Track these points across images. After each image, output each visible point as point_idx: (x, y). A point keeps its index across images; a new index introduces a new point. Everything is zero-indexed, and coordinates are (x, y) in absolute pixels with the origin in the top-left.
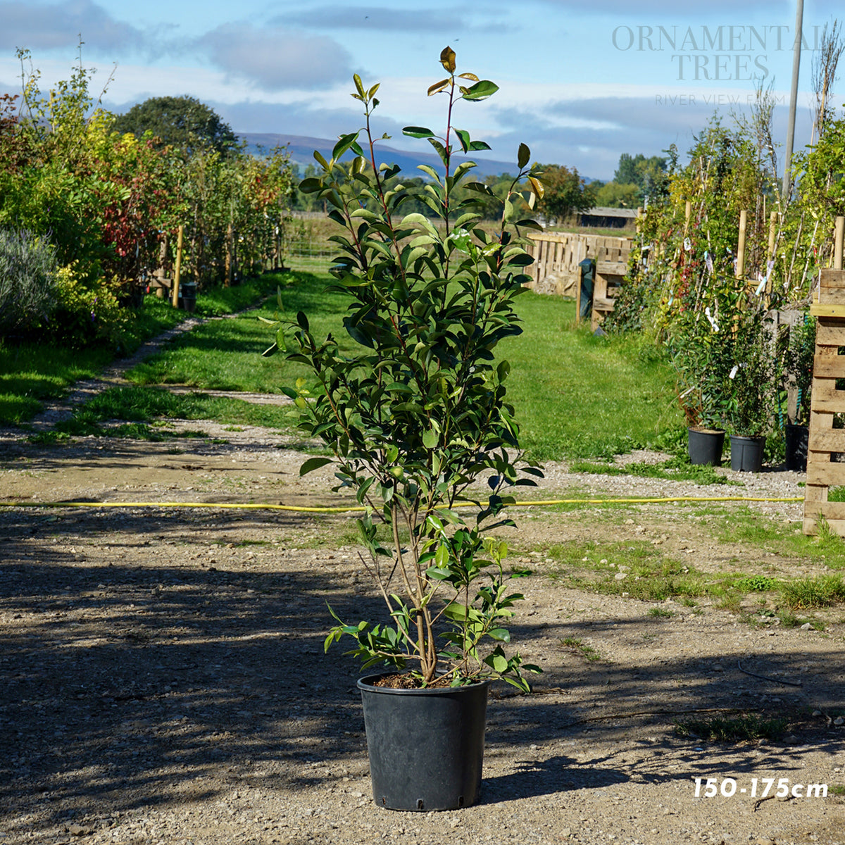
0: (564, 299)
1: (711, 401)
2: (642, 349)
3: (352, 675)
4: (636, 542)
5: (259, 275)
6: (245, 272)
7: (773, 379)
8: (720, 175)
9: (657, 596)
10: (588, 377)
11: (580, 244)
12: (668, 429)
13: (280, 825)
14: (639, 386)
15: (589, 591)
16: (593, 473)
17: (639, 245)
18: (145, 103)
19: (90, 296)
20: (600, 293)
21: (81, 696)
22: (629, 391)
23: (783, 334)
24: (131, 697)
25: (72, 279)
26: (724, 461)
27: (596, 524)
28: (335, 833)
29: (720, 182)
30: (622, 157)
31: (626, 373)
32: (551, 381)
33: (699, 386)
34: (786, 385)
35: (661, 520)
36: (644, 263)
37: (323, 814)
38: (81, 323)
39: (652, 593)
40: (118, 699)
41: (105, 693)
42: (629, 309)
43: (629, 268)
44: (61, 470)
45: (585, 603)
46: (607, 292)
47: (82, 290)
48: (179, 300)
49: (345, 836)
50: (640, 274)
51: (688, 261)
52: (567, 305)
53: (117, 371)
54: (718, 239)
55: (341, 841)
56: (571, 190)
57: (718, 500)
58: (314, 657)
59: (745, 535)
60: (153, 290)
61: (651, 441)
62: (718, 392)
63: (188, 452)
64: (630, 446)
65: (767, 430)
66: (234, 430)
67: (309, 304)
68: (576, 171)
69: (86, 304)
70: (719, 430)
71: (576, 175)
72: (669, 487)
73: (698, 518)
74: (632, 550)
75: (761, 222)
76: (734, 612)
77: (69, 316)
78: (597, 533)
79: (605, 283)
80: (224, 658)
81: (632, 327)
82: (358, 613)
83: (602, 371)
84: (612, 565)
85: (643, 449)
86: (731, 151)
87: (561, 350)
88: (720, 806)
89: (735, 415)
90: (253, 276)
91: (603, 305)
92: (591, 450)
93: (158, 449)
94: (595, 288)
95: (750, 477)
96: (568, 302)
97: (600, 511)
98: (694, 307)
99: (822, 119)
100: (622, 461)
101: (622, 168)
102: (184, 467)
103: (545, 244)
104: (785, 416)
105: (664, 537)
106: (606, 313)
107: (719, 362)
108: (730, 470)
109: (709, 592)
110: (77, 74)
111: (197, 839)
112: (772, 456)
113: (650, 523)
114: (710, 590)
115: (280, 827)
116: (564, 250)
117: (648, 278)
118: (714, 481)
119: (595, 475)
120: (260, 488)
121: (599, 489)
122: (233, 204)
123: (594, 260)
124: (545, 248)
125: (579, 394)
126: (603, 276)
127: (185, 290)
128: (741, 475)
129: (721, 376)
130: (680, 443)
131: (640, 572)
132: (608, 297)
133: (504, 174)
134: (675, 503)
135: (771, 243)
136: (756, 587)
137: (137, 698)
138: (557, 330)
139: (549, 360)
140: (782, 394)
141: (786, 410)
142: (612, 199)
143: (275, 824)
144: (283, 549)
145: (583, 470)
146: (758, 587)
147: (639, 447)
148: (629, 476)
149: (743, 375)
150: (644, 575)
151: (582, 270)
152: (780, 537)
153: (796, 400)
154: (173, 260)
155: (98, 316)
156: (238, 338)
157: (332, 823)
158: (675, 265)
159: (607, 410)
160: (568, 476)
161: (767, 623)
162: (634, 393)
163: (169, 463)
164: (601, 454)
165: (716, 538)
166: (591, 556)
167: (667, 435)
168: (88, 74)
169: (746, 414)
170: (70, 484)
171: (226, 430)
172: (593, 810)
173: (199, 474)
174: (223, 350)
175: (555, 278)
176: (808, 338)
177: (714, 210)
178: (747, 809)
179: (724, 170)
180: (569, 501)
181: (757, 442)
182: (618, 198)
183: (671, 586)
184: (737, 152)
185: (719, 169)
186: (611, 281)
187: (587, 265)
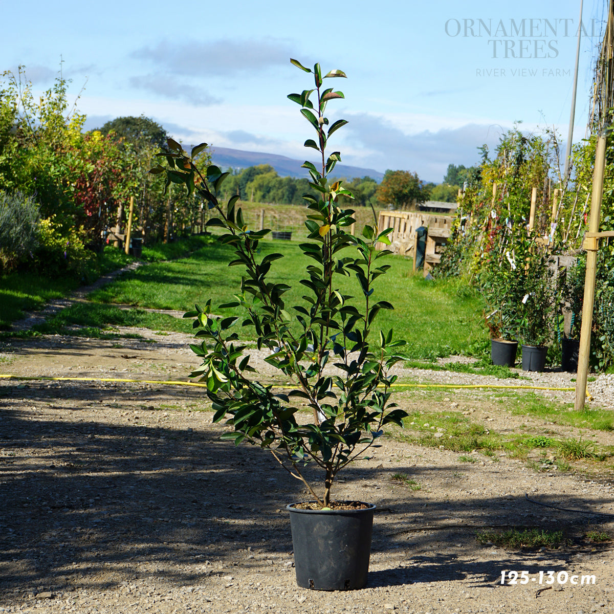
0: (405, 258)
1: (508, 319)
2: (459, 288)
3: (232, 496)
4: (451, 413)
5: (188, 237)
6: (179, 233)
7: (554, 304)
8: (518, 164)
9: (465, 449)
10: (420, 307)
11: (417, 219)
12: (476, 341)
13: (166, 598)
14: (457, 313)
15: (415, 444)
16: (421, 368)
17: (459, 216)
18: (115, 120)
19: (63, 241)
20: (430, 249)
21: (26, 505)
22: (449, 316)
23: (562, 274)
24: (64, 506)
25: (51, 228)
26: (517, 364)
27: (422, 400)
28: (208, 605)
29: (518, 169)
30: (449, 167)
31: (447, 305)
33: (500, 309)
34: (563, 309)
35: (469, 399)
36: (463, 229)
37: (200, 591)
38: (57, 260)
39: (461, 446)
40: (54, 508)
41: (44, 503)
42: (450, 261)
43: (451, 233)
44: (32, 356)
45: (411, 451)
46: (436, 249)
47: (58, 236)
48: (130, 249)
49: (216, 608)
50: (459, 237)
51: (494, 226)
52: (407, 262)
53: (81, 294)
54: (516, 208)
55: (212, 611)
56: (412, 188)
57: (512, 388)
58: (205, 483)
59: (532, 410)
60: (111, 242)
61: (464, 349)
62: (514, 313)
63: (126, 348)
64: (448, 352)
65: (549, 341)
66: (162, 334)
67: (223, 256)
68: (416, 175)
69: (60, 246)
70: (514, 341)
71: (416, 177)
72: (476, 379)
73: (497, 399)
74: (448, 418)
75: (547, 197)
76: (523, 460)
77: (48, 254)
78: (423, 406)
79: (434, 243)
80: (137, 482)
81: (453, 273)
82: (241, 454)
83: (430, 303)
84: (433, 427)
85: (458, 355)
86: (527, 147)
87: (401, 289)
88: (509, 593)
89: (526, 330)
90: (184, 237)
91: (432, 259)
92: (420, 354)
93: (105, 345)
94: (427, 247)
95: (535, 375)
96: (408, 260)
97: (425, 392)
99: (592, 121)
100: (442, 362)
101: (449, 174)
102: (122, 356)
103: (392, 219)
104: (562, 333)
105: (471, 410)
106: (434, 265)
107: (515, 291)
108: (521, 370)
109: (504, 448)
110: (59, 83)
111: (101, 607)
112: (552, 361)
113: (462, 401)
114: (505, 446)
115: (166, 600)
116: (406, 224)
117: (465, 239)
118: (510, 376)
119: (423, 370)
120: (177, 371)
121: (425, 379)
123: (427, 228)
124: (392, 222)
125: (413, 317)
126: (433, 238)
127: (134, 243)
128: (529, 374)
129: (516, 301)
130: (485, 351)
131: (453, 432)
132: (436, 253)
133: (366, 177)
134: (481, 389)
135: (554, 211)
136: (539, 444)
137: (67, 507)
138: (399, 277)
139: (392, 295)
140: (560, 318)
141: (562, 329)
142: (441, 196)
143: (163, 598)
144: (190, 412)
145: (414, 366)
146: (541, 444)
147: (455, 354)
148: (447, 372)
149: (533, 301)
150: (456, 435)
151: (418, 235)
152: (558, 413)
153: (570, 322)
154: (126, 221)
155: (69, 255)
156: (170, 274)
157: (207, 598)
158: (484, 229)
159: (433, 329)
160: (403, 370)
161: (548, 468)
162: (453, 318)
163: (112, 354)
164: (427, 357)
165: (510, 412)
166: (417, 421)
167: (476, 345)
169: (534, 330)
170: (37, 365)
171: (156, 334)
172: (410, 594)
173: (133, 361)
174: (158, 282)
175: (399, 243)
176: (580, 276)
177: (513, 188)
178: (530, 596)
179: (522, 160)
180: (400, 385)
181: (541, 351)
182: (445, 195)
183: (476, 442)
184: (530, 148)
185: (518, 159)
186: (439, 241)
187: (422, 231)
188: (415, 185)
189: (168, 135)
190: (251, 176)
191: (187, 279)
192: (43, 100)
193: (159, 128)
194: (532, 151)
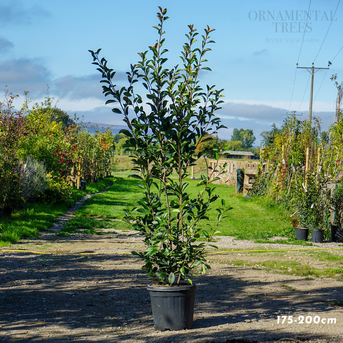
1: (303, 217)
2: (267, 202)
4: (291, 261)
5: (103, 178)
8: (296, 135)
10: (248, 212)
11: (230, 164)
12: (286, 229)
14: (269, 215)
15: (282, 274)
16: (263, 243)
17: (262, 163)
20: (246, 181)
22: (265, 217)
23: (328, 192)
25: (51, 178)
26: (309, 239)
29: (296, 137)
30: (234, 130)
31: (262, 211)
32: (234, 214)
33: (299, 211)
35: (296, 255)
36: (264, 170)
38: (55, 195)
39: (304, 274)
42: (259, 188)
43: (258, 172)
45: (282, 277)
46: (249, 181)
47: (54, 182)
48: (80, 187)
50: (262, 174)
51: (284, 168)
52: (227, 188)
53: (71, 212)
54: (297, 158)
56: (215, 144)
57: (313, 250)
59: (328, 259)
61: (280, 233)
62: (306, 214)
63: (115, 238)
64: (272, 235)
66: (125, 231)
69: (56, 187)
70: (306, 228)
71: (217, 138)
72: (293, 247)
73: (309, 255)
74: (290, 263)
75: (314, 152)
76: (333, 278)
77: (50, 192)
78: (276, 259)
79: (248, 178)
81: (261, 194)
83: (253, 210)
84: (286, 267)
85: (277, 236)
86: (301, 125)
89: (313, 222)
90: (101, 178)
91: (248, 186)
92: (259, 236)
93: (103, 237)
95: (319, 244)
96: (227, 187)
97: (273, 253)
98: (287, 185)
99: (338, 113)
100: (271, 239)
101: (234, 134)
102: (117, 242)
104: (330, 223)
105: (300, 260)
106: (249, 189)
107: (307, 202)
108: (312, 242)
109: (322, 274)
110: (47, 100)
112: (326, 238)
113: (293, 256)
117: (266, 175)
118: (308, 245)
119: (264, 244)
121: (268, 247)
122: (94, 150)
125: (246, 218)
126: (247, 175)
127: (82, 184)
128: (316, 244)
129: (308, 208)
130: (291, 234)
132: (249, 183)
134: (298, 251)
135: (318, 160)
138: (228, 197)
141: (330, 220)
142: (230, 147)
145: (259, 242)
147: (275, 235)
149: (316, 207)
151: (238, 173)
153: (334, 217)
154: (77, 171)
155: (61, 192)
156: (110, 200)
158: (279, 169)
159: (259, 223)
160: (255, 244)
162: (267, 218)
163: (111, 241)
164: (263, 237)
165: (318, 260)
166: (277, 265)
167: (286, 231)
168: (51, 100)
169: (317, 222)
171: (122, 231)
173: (124, 244)
174: (107, 205)
175: (221, 178)
177: (295, 148)
179: (298, 132)
180: (260, 250)
181: (321, 232)
182: (233, 147)
183: (309, 272)
184: (303, 126)
185: (296, 132)
186: (251, 176)
187: (239, 171)
188: (217, 142)
189: (70, 118)
190: (117, 140)
191: (120, 202)
192: (34, 108)
193: (64, 114)
194: (304, 128)
